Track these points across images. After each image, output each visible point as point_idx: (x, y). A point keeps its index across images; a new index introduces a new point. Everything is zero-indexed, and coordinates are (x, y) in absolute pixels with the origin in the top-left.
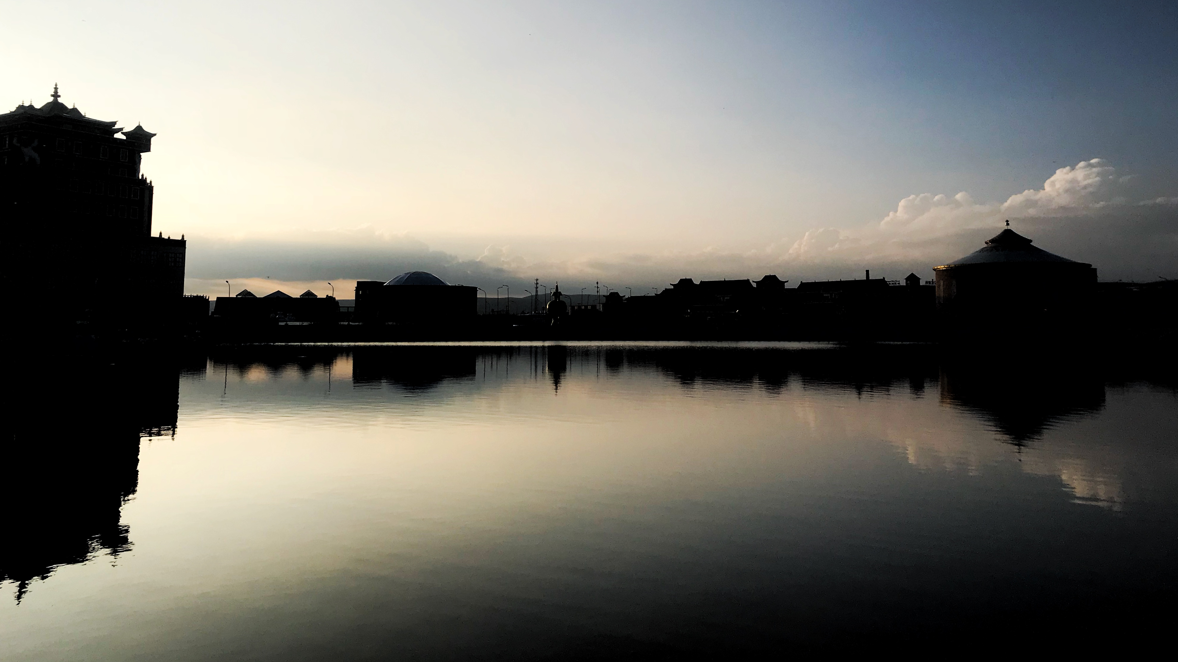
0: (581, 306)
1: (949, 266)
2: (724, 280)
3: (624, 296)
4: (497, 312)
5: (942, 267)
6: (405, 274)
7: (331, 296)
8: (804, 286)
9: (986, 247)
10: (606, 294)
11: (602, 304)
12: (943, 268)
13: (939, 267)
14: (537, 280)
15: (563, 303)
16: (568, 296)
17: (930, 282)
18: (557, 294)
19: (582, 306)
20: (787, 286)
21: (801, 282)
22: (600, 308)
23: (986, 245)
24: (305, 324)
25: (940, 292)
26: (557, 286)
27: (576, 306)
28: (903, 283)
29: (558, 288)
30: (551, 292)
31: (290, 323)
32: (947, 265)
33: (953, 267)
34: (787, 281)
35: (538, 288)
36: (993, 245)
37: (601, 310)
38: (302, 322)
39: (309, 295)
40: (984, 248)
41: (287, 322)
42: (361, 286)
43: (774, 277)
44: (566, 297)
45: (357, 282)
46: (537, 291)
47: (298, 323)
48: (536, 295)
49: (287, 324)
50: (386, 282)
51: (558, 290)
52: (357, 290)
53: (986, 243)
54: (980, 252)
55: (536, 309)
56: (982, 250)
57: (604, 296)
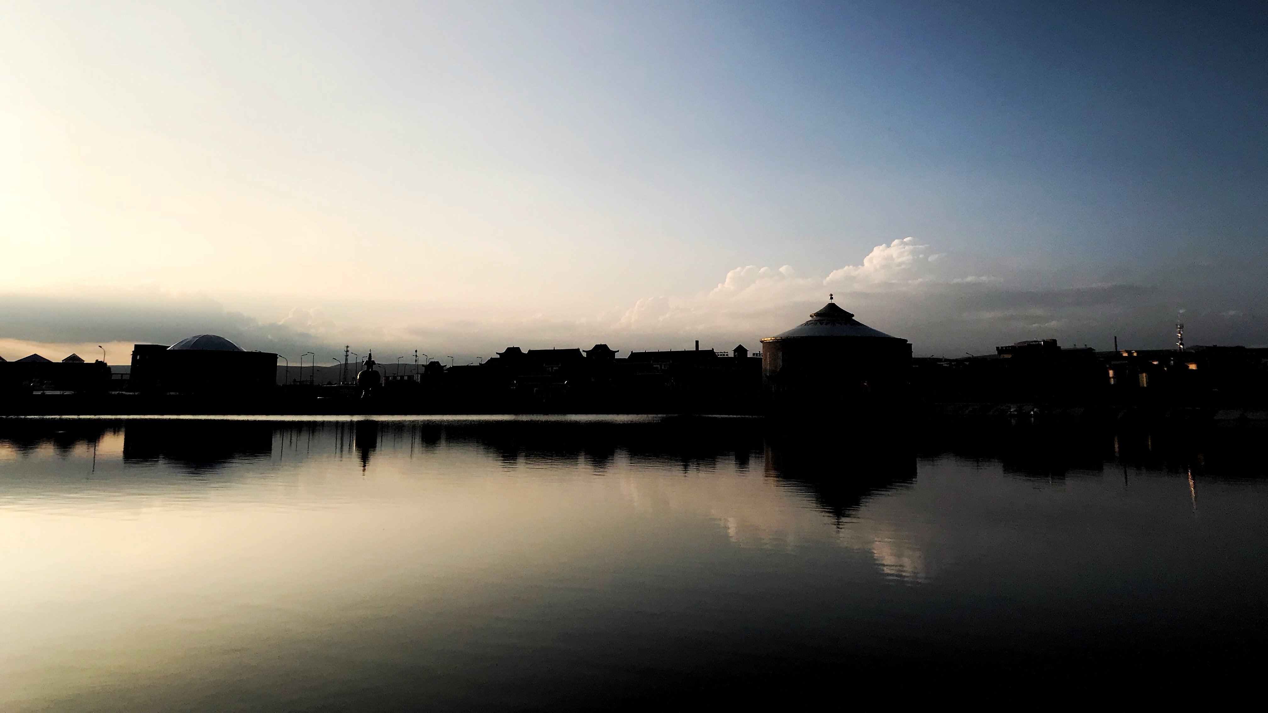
0: (396, 376)
1: (776, 338)
2: (553, 349)
3: (446, 366)
4: (300, 382)
5: (768, 339)
6: (193, 337)
7: (102, 361)
8: (635, 357)
9: (810, 321)
10: (425, 363)
11: (420, 374)
12: (770, 340)
13: (766, 339)
14: (347, 347)
15: (377, 372)
16: (382, 365)
17: (757, 354)
18: (370, 362)
19: (398, 376)
20: (617, 356)
21: (632, 352)
22: (418, 378)
23: (810, 319)
24: (67, 393)
25: (767, 365)
26: (370, 355)
27: (391, 376)
28: (731, 355)
29: (371, 356)
30: (363, 361)
31: (48, 393)
32: (774, 337)
33: (780, 339)
34: (618, 351)
35: (348, 356)
36: (818, 318)
37: (419, 381)
38: (63, 391)
39: (74, 361)
40: (809, 321)
41: (43, 390)
42: (138, 349)
43: (605, 346)
44: (380, 367)
45: (135, 345)
46: (346, 360)
47: (58, 393)
48: (346, 364)
49: (43, 394)
50: (169, 347)
51: (371, 359)
52: (134, 354)
53: (811, 316)
54: (805, 325)
55: (345, 378)
56: (807, 323)
57: (423, 365)
